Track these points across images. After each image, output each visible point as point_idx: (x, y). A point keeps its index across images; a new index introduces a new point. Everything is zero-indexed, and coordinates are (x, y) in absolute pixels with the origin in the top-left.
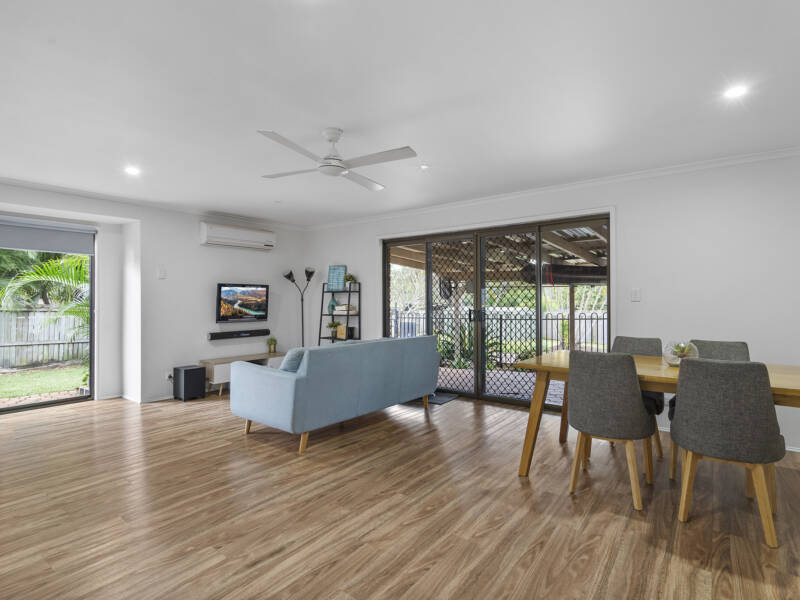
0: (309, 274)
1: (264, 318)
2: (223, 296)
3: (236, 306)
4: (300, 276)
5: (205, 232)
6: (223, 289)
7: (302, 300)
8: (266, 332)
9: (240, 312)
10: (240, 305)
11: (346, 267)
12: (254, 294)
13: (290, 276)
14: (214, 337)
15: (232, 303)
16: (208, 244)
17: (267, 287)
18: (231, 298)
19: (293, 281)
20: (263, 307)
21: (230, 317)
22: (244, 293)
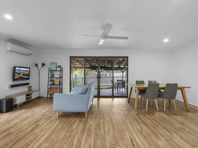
0: (43, 65)
1: (28, 79)
2: (16, 71)
3: (21, 75)
4: (40, 65)
5: (10, 46)
6: (17, 68)
7: (39, 73)
8: (28, 84)
9: (22, 77)
10: (22, 75)
11: (56, 63)
12: (26, 71)
13: (37, 65)
14: (12, 86)
15: (20, 74)
16: (11, 51)
17: (29, 68)
18: (19, 72)
19: (37, 67)
20: (28, 75)
21: (19, 79)
22: (23, 70)
